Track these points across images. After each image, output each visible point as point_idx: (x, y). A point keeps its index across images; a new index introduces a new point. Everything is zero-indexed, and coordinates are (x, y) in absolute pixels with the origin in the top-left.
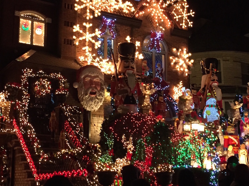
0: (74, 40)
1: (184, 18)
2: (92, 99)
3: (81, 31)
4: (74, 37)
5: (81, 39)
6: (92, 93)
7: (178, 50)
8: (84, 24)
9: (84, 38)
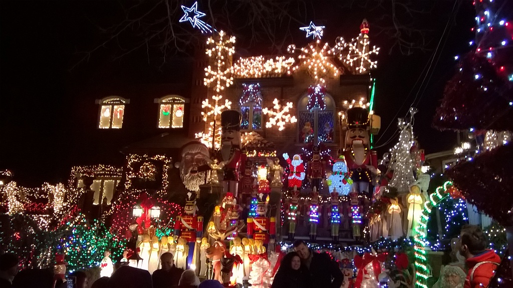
0: (203, 116)
1: (362, 60)
2: (193, 178)
3: (210, 106)
4: (203, 113)
5: (209, 114)
6: (192, 172)
7: (350, 102)
8: (214, 97)
9: (212, 112)
